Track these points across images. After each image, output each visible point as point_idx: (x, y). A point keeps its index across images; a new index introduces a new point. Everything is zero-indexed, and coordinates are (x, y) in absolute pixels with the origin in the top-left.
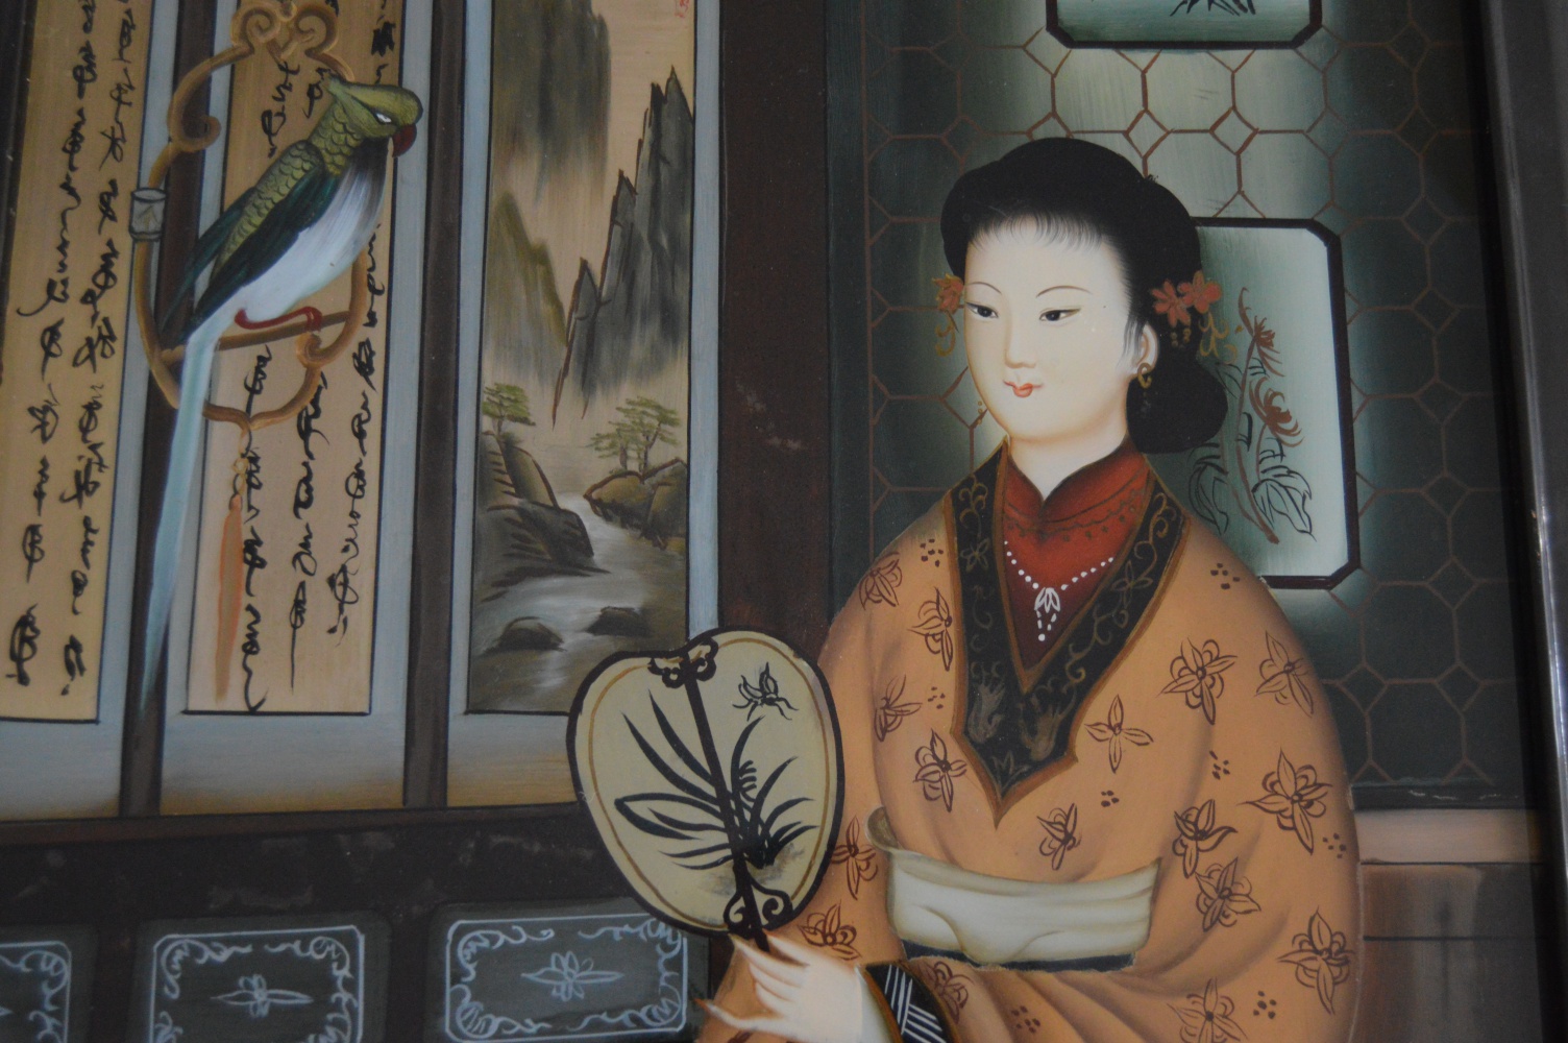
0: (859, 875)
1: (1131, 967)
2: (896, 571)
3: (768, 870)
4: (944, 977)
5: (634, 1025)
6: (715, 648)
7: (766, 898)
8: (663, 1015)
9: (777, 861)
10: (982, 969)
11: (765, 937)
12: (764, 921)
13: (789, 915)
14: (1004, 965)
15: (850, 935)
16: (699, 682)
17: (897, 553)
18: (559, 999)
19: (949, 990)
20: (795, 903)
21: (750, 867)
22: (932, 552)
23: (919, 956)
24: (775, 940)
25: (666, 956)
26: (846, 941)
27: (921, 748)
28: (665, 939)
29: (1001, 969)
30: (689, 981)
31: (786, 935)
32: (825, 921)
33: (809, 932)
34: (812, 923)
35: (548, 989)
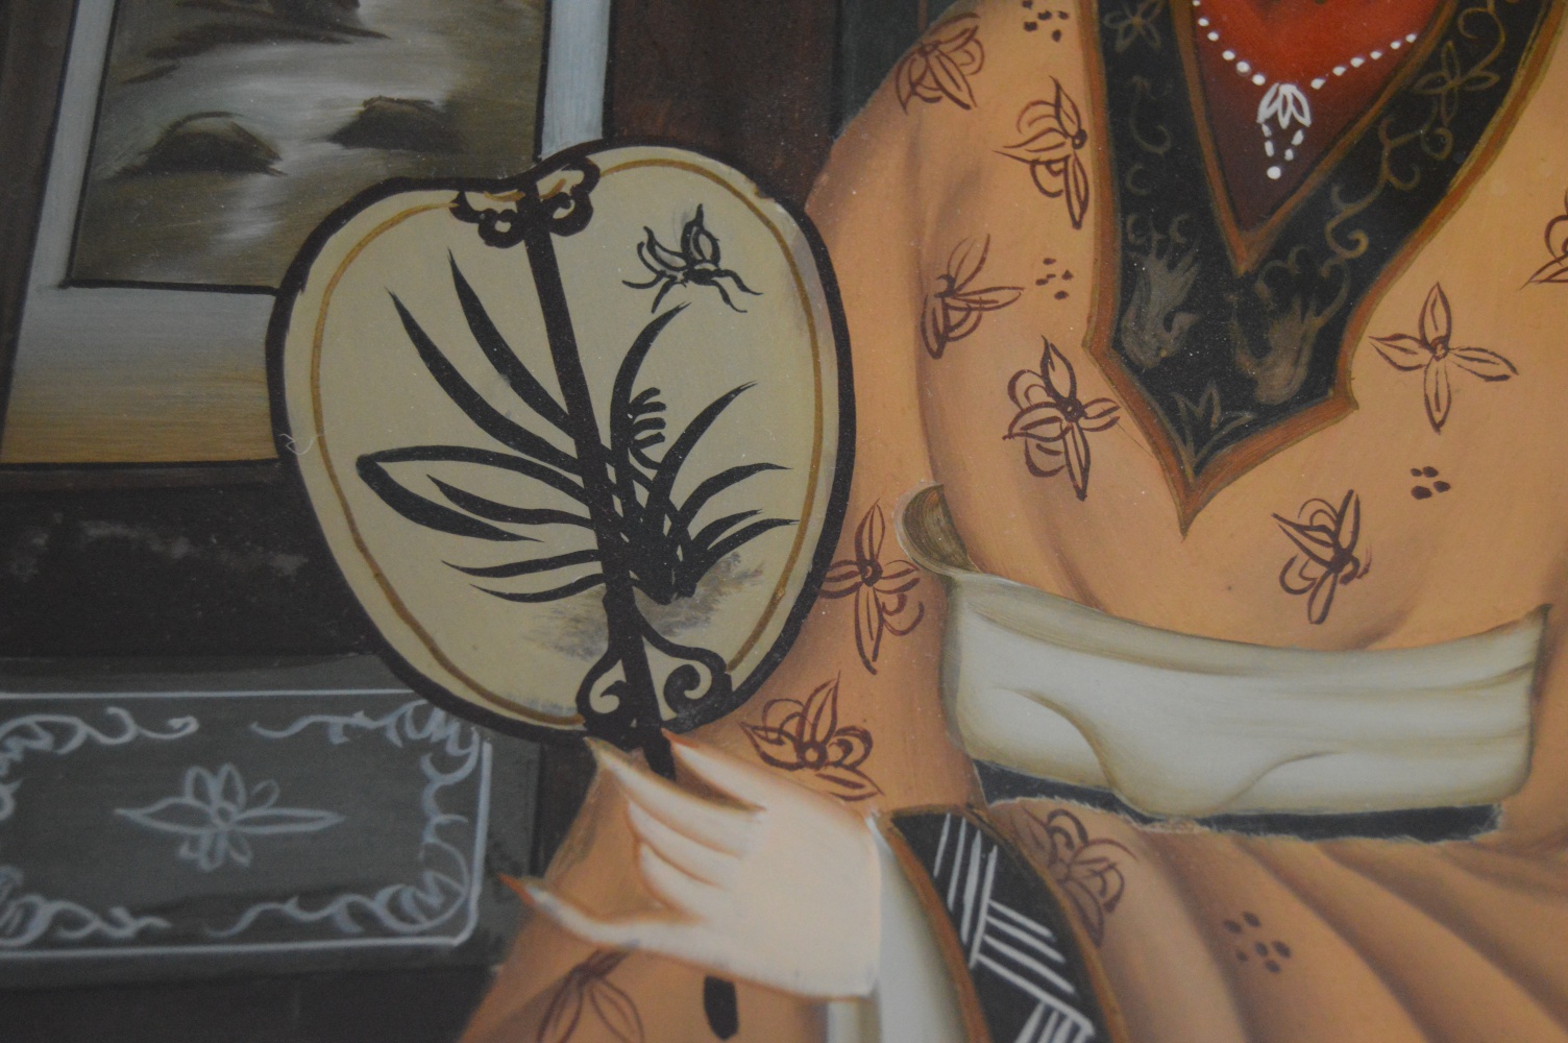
0: (882, 621)
1: (1493, 833)
2: (972, 46)
3: (681, 607)
4: (1069, 844)
5: (357, 929)
6: (592, 176)
7: (671, 664)
8: (430, 913)
9: (700, 590)
10: (1156, 829)
11: (666, 746)
12: (666, 713)
13: (724, 700)
14: (1204, 822)
15: (858, 747)
16: (555, 238)
17: (973, 16)
18: (191, 866)
19: (1080, 871)
20: (738, 677)
21: (641, 599)
22: (1046, 16)
23: (1012, 795)
24: (686, 753)
25: (440, 780)
26: (849, 760)
27: (1021, 373)
28: (442, 743)
29: (1198, 829)
30: (490, 835)
31: (713, 744)
32: (803, 716)
33: (766, 739)
34: (774, 720)
35: (174, 841)
